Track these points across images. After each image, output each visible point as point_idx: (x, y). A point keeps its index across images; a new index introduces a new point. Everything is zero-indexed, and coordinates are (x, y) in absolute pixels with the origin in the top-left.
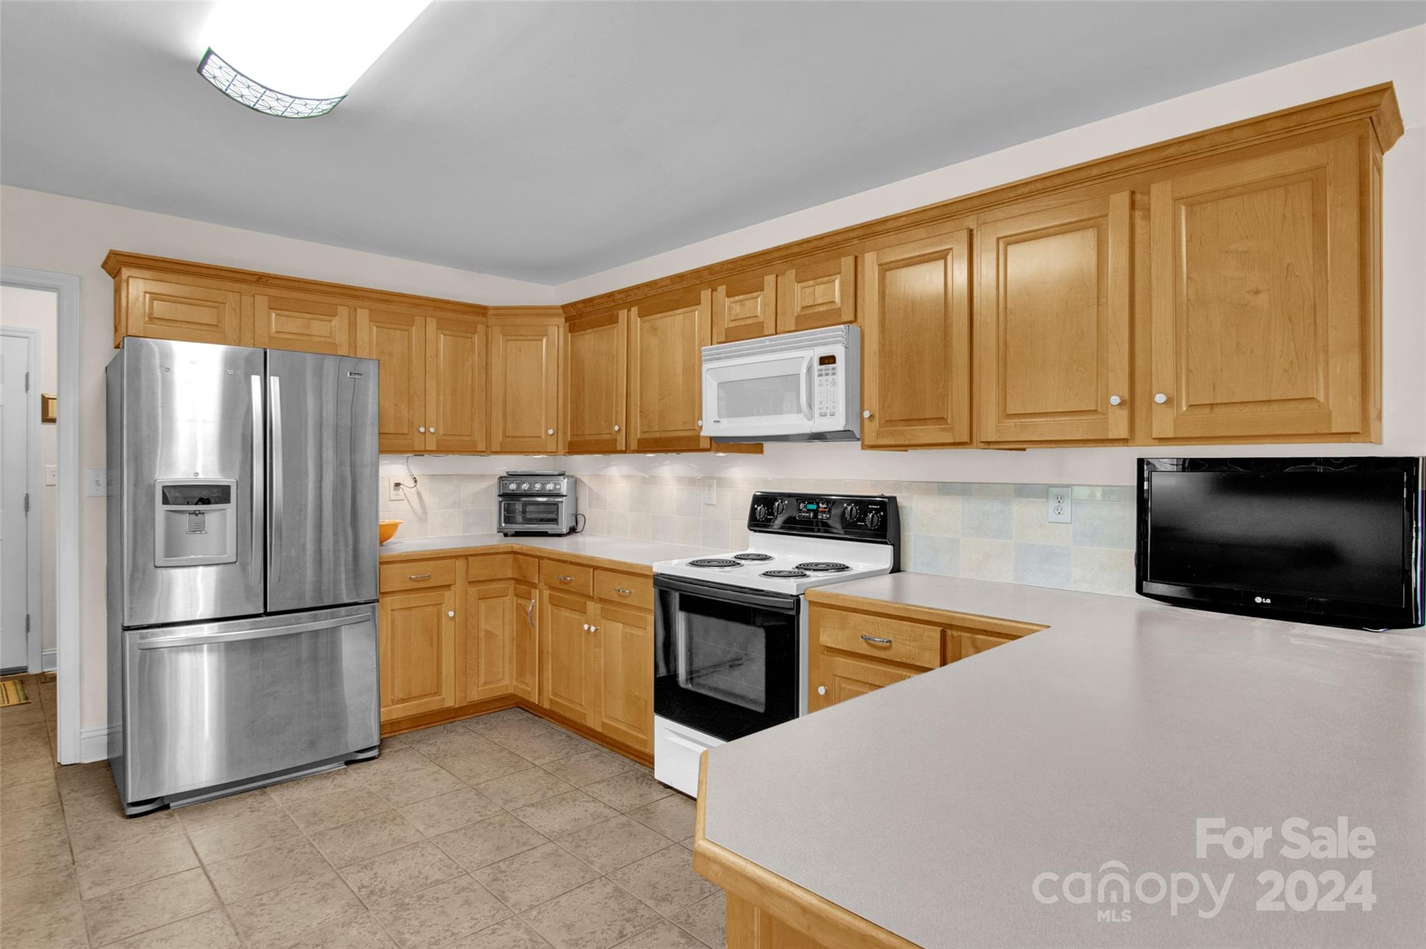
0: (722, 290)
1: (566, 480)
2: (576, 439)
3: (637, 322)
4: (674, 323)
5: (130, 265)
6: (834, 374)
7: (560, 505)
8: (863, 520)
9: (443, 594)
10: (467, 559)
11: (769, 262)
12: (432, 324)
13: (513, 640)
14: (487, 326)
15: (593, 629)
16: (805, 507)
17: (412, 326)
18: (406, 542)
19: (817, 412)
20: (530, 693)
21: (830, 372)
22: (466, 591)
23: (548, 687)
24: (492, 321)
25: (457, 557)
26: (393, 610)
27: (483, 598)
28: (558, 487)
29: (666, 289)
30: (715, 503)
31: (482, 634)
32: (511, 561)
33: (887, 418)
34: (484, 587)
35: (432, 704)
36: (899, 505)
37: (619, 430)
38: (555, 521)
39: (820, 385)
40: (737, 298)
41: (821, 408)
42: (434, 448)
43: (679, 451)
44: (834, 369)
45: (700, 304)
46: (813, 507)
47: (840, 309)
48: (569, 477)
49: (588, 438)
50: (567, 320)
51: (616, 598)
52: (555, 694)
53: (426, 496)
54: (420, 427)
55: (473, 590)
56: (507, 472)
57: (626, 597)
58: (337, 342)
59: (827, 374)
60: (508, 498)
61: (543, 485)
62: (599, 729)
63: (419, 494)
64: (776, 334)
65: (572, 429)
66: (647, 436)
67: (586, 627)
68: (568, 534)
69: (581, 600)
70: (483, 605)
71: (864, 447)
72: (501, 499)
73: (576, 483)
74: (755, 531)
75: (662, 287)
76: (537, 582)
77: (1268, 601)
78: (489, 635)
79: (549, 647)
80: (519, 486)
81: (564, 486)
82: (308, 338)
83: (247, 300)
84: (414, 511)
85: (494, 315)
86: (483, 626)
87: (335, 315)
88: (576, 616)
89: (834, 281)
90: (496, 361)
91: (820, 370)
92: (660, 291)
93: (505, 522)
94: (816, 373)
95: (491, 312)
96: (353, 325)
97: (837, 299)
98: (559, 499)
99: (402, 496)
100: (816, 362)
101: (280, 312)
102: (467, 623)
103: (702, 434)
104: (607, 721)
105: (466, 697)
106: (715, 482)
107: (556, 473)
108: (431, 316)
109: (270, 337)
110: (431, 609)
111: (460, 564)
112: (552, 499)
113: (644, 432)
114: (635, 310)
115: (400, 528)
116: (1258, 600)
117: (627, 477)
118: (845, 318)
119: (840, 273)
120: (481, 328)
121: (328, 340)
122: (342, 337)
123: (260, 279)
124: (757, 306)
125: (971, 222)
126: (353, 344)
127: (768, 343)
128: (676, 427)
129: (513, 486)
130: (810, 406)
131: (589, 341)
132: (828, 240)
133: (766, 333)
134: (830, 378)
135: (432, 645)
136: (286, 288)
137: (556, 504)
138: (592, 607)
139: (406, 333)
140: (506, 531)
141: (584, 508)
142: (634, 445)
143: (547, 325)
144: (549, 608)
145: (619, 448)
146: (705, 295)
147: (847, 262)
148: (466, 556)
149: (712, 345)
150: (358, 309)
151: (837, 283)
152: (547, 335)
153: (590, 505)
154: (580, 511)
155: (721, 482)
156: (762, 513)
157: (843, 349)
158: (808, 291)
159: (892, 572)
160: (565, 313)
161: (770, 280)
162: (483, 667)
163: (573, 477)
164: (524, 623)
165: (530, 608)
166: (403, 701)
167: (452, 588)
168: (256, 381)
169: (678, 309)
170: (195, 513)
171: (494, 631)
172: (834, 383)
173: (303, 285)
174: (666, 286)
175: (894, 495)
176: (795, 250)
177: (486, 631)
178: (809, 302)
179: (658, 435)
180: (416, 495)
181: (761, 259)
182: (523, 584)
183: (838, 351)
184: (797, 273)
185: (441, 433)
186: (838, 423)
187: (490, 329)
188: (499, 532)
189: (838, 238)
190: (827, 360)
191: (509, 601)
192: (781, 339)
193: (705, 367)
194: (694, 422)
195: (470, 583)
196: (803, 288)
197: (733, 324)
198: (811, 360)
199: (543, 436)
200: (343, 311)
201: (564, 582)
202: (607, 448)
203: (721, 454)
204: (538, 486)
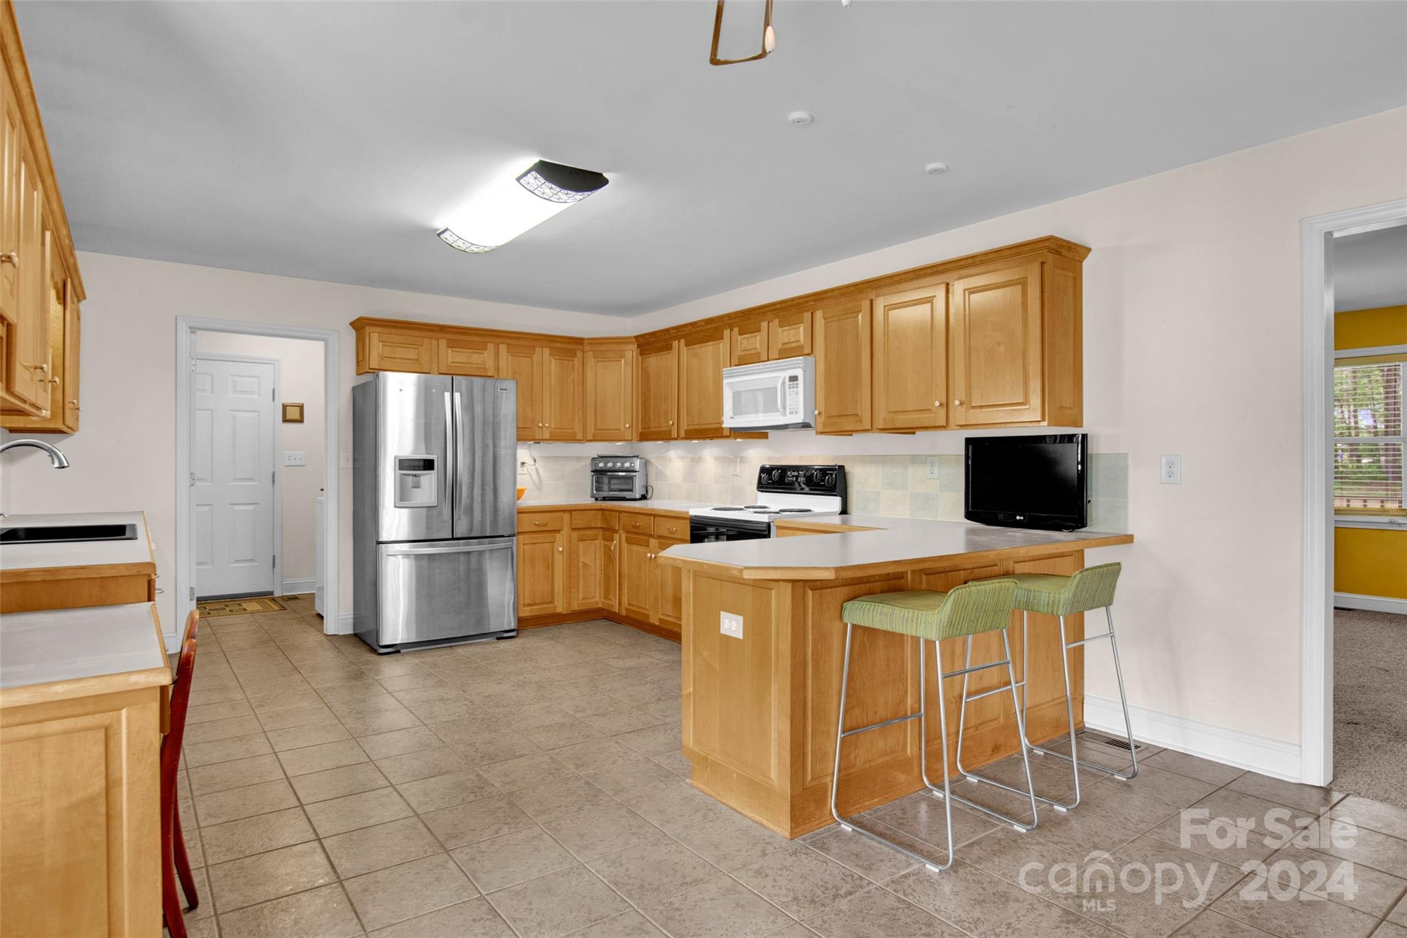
0: (736, 330)
1: (638, 461)
2: (644, 431)
3: (684, 349)
4: (708, 350)
5: (370, 325)
6: (797, 387)
7: (634, 478)
8: (823, 481)
9: (555, 536)
10: (571, 513)
11: (764, 313)
12: (547, 351)
13: (601, 570)
14: (583, 352)
15: (653, 556)
16: (791, 474)
17: (533, 354)
18: (530, 500)
19: (788, 412)
20: (612, 605)
21: (795, 386)
22: (570, 536)
23: (625, 600)
24: (587, 348)
25: (564, 511)
26: (524, 544)
27: (582, 540)
28: (633, 465)
29: (702, 328)
30: (738, 474)
31: (581, 565)
32: (599, 517)
33: (828, 415)
34: (582, 533)
35: (547, 609)
36: (846, 471)
37: (673, 424)
38: (631, 490)
39: (790, 394)
40: (745, 336)
41: (790, 409)
42: (548, 438)
43: (712, 438)
44: (797, 384)
45: (723, 339)
46: (796, 474)
47: (803, 346)
48: (641, 458)
49: (652, 429)
50: (639, 346)
51: (668, 535)
52: (629, 604)
53: (541, 471)
54: (538, 423)
55: (575, 534)
56: (598, 455)
57: (673, 533)
58: (487, 367)
59: (793, 387)
60: (599, 473)
61: (623, 464)
62: (657, 623)
63: (537, 469)
64: (768, 360)
65: (642, 424)
66: (691, 427)
67: (649, 555)
68: (640, 499)
69: (646, 538)
70: (581, 545)
71: (818, 433)
72: (593, 474)
73: (646, 463)
74: (762, 491)
75: (700, 326)
76: (617, 528)
77: (1022, 518)
78: (585, 565)
79: (625, 572)
80: (606, 464)
81: (637, 464)
82: (469, 365)
83: (435, 342)
84: (533, 481)
85: (587, 344)
86: (581, 559)
87: (486, 350)
88: (642, 549)
89: (799, 327)
90: (590, 375)
91: (789, 385)
92: (699, 329)
93: (596, 491)
94: (787, 387)
95: (586, 342)
96: (497, 355)
97: (802, 339)
98: (634, 474)
99: (525, 472)
100: (787, 379)
101: (454, 349)
102: (572, 555)
103: (724, 426)
104: (662, 617)
105: (570, 607)
106: (739, 460)
107: (632, 455)
108: (546, 347)
109: (448, 366)
110: (548, 545)
111: (566, 516)
112: (629, 474)
113: (689, 425)
114: (683, 341)
115: (526, 492)
116: (1018, 518)
117: (682, 458)
118: (806, 352)
119: (803, 322)
120: (579, 354)
121: (482, 366)
122: (490, 364)
123: (442, 329)
124: (756, 342)
125: (872, 295)
126: (497, 369)
127: (761, 367)
128: (708, 421)
129: (601, 465)
130: (784, 408)
131: (653, 361)
132: (796, 302)
133: (762, 360)
134: (795, 390)
135: (548, 569)
136: (456, 333)
137: (631, 478)
138: (653, 542)
139: (530, 359)
140: (596, 496)
141: (652, 482)
142: (682, 434)
143: (624, 350)
144: (625, 545)
145: (673, 437)
146: (727, 333)
147: (807, 315)
148: (570, 511)
149: (730, 366)
150: (500, 345)
151: (801, 329)
152: (624, 357)
153: (656, 480)
154: (649, 484)
155: (742, 460)
156: (765, 479)
157: (802, 372)
158: (786, 333)
159: (841, 513)
160: (637, 341)
161: (764, 325)
162: (581, 587)
163: (644, 458)
164: (609, 557)
165: (613, 547)
166: (530, 605)
167: (561, 532)
168: (447, 395)
169: (709, 342)
170: (415, 476)
171: (588, 563)
172: (797, 394)
173: (467, 331)
174: (702, 326)
175: (843, 464)
176: (778, 306)
177: (583, 562)
178: (786, 340)
179: (697, 427)
180: (535, 470)
181: (759, 311)
182: (608, 531)
183: (799, 373)
184: (779, 321)
185: (553, 427)
186: (799, 418)
187: (585, 354)
188: (592, 497)
189: (802, 300)
190: (794, 379)
191: (599, 542)
192: (771, 364)
193: (725, 381)
194: (720, 418)
195: (573, 529)
196: (783, 331)
197: (742, 353)
198: (785, 378)
199: (622, 429)
200: (491, 347)
201: (635, 527)
202: (666, 436)
203: (739, 440)
204: (619, 465)
